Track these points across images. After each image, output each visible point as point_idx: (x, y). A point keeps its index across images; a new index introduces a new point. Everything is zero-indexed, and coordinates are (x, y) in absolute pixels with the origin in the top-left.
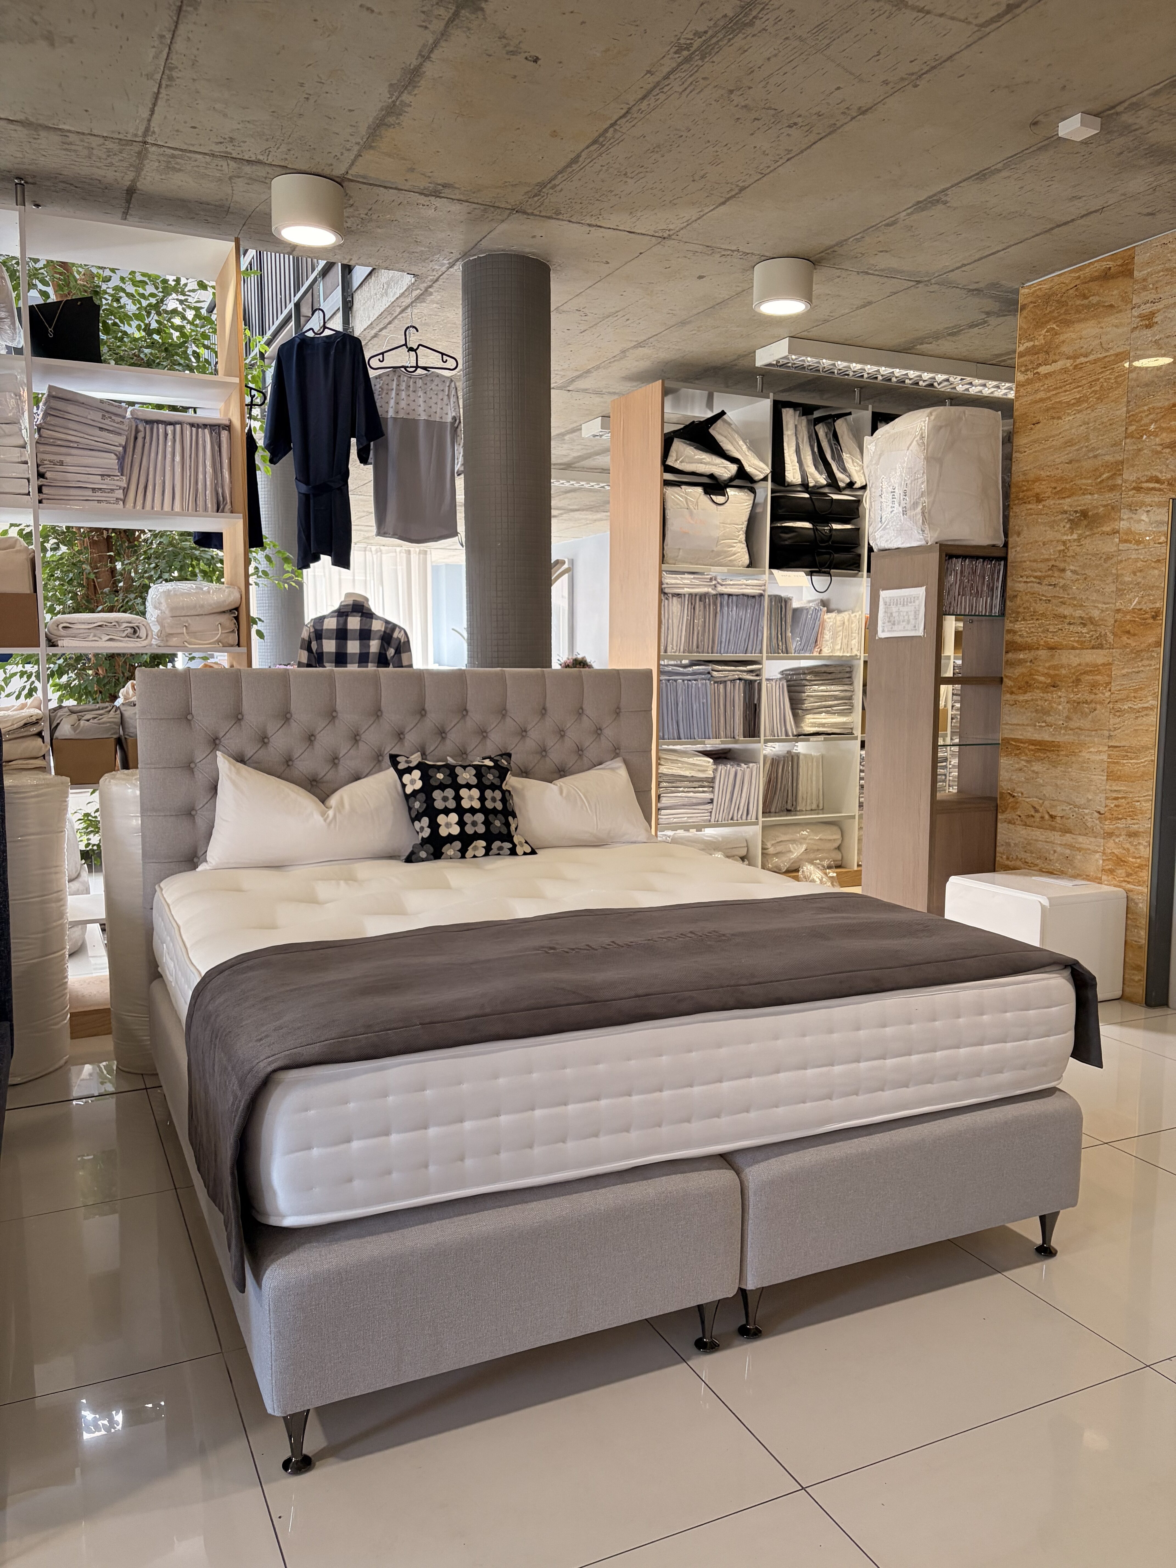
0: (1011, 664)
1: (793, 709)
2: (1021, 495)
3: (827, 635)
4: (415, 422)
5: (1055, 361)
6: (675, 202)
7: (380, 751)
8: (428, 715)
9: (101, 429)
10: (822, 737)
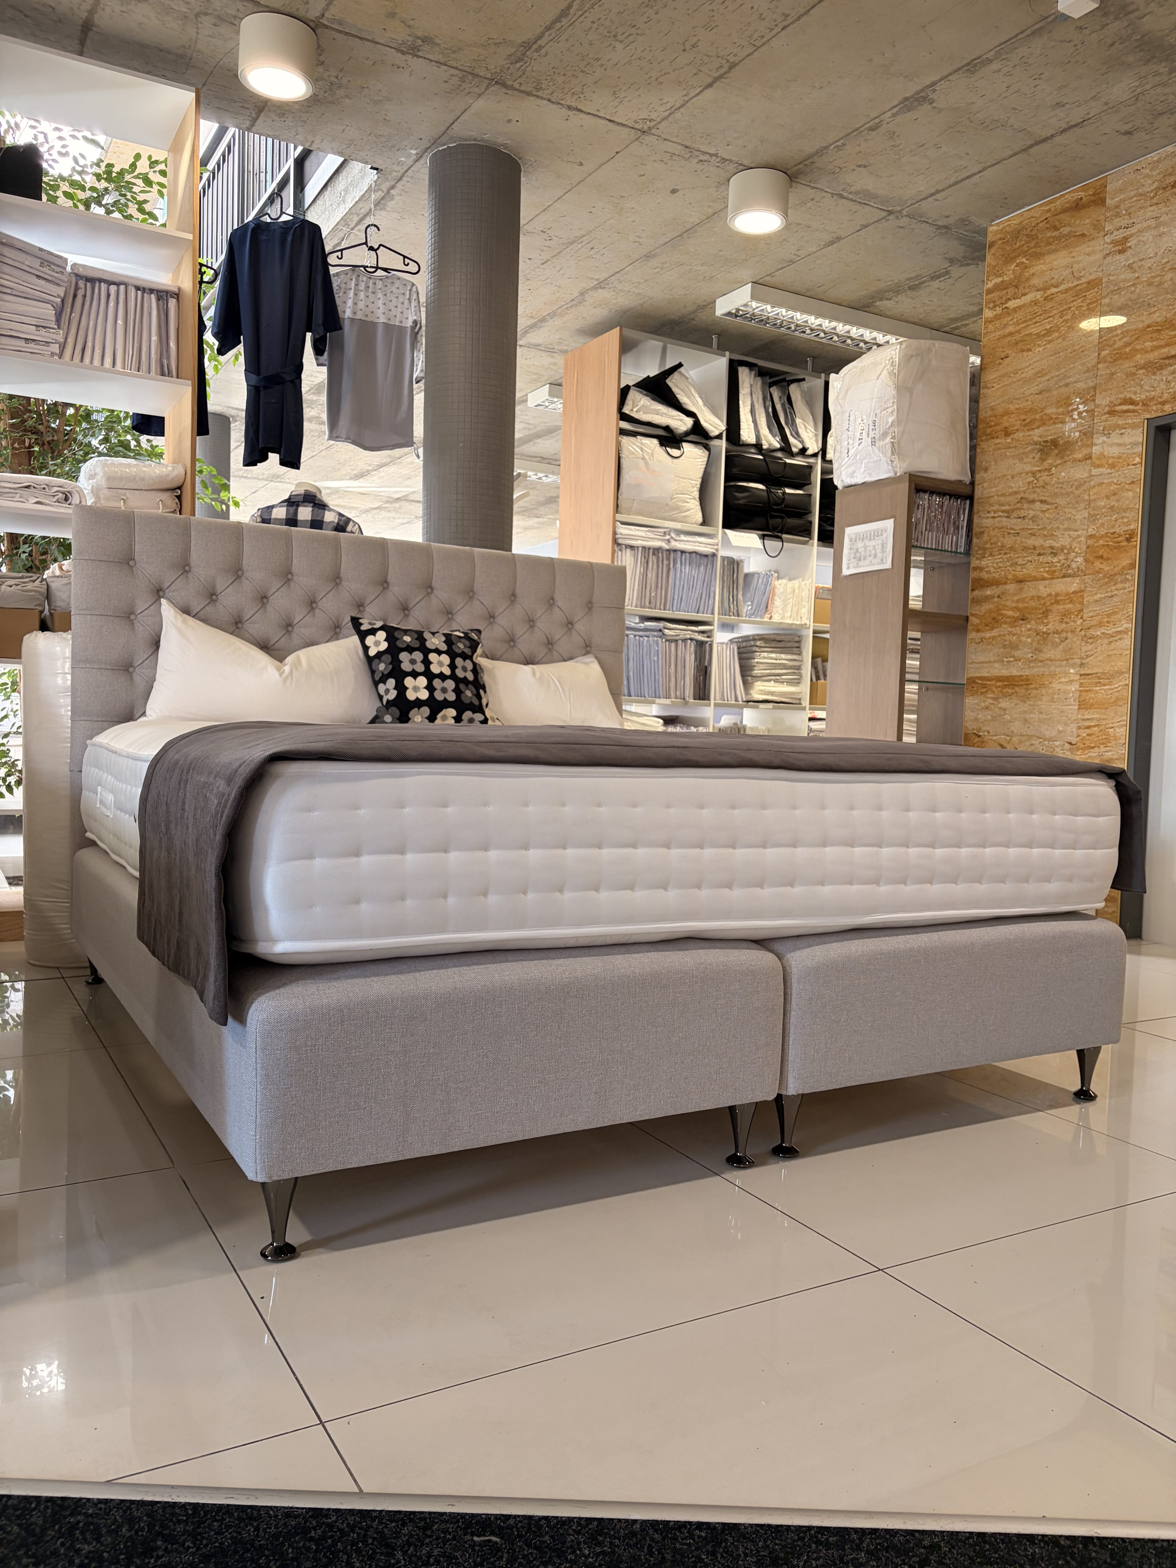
0: (976, 601)
1: (743, 676)
2: (989, 431)
3: (778, 602)
4: (374, 325)
5: (1024, 295)
6: (660, 79)
7: (338, 621)
8: (391, 588)
9: (38, 277)
10: (770, 705)
